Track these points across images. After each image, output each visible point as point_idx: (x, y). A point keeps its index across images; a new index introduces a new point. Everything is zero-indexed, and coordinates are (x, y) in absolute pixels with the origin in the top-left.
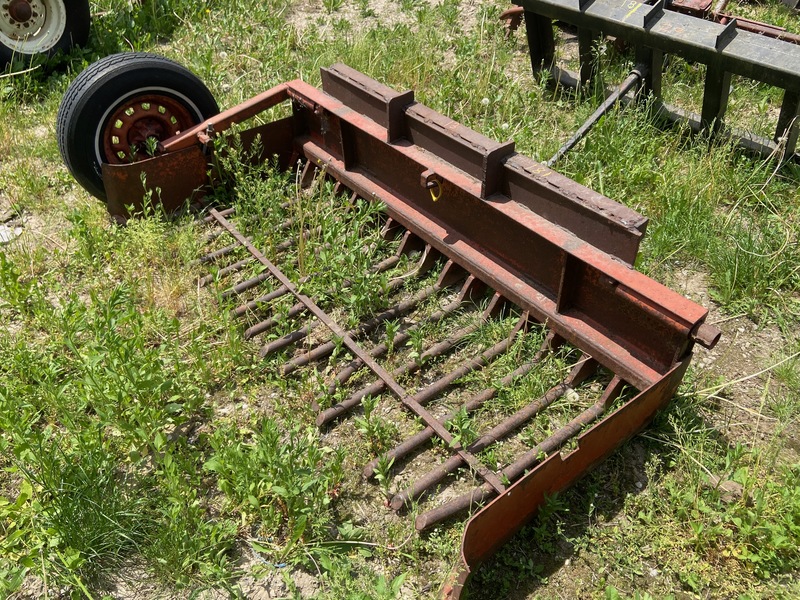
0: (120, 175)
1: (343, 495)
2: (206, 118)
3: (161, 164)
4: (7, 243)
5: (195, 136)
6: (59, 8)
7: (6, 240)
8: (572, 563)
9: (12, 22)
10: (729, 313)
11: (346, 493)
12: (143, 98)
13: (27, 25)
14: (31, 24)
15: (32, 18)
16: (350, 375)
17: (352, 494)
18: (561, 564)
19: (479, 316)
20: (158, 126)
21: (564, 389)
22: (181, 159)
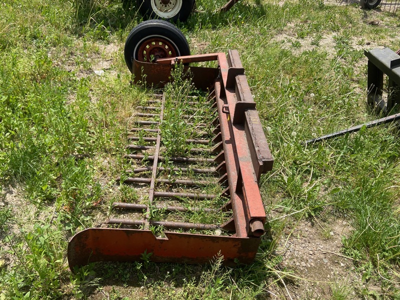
0: (137, 65)
1: (100, 208)
2: (181, 56)
3: (153, 67)
4: (99, 76)
5: (171, 61)
6: (180, 3)
7: (100, 75)
8: (143, 290)
9: (161, 3)
10: (344, 253)
11: (100, 207)
12: (162, 40)
13: (166, 6)
14: (168, 6)
15: (169, 4)
16: (144, 171)
17: (102, 210)
18: (140, 286)
19: (216, 180)
20: (163, 53)
21: (217, 228)
22: (162, 68)
